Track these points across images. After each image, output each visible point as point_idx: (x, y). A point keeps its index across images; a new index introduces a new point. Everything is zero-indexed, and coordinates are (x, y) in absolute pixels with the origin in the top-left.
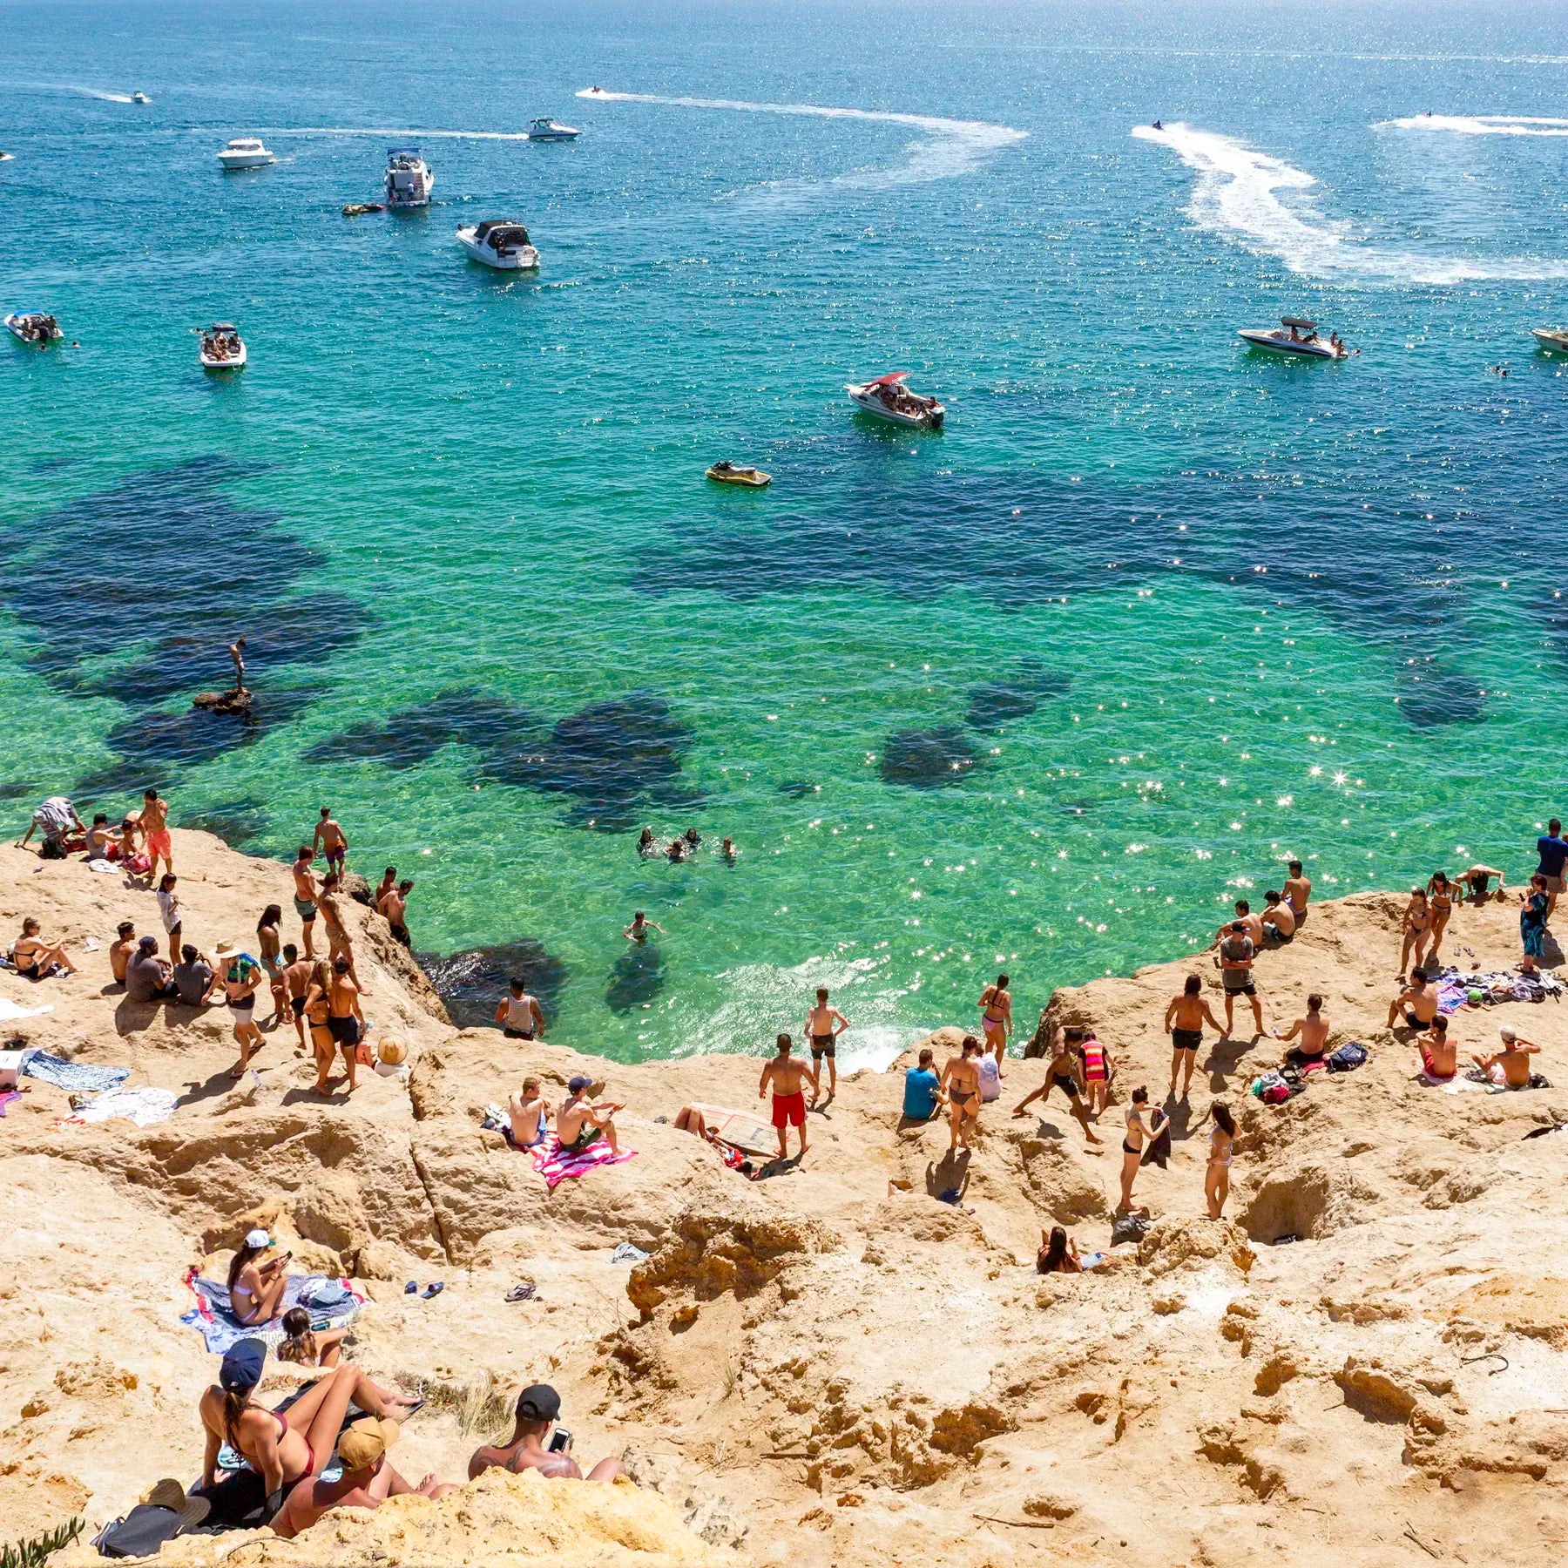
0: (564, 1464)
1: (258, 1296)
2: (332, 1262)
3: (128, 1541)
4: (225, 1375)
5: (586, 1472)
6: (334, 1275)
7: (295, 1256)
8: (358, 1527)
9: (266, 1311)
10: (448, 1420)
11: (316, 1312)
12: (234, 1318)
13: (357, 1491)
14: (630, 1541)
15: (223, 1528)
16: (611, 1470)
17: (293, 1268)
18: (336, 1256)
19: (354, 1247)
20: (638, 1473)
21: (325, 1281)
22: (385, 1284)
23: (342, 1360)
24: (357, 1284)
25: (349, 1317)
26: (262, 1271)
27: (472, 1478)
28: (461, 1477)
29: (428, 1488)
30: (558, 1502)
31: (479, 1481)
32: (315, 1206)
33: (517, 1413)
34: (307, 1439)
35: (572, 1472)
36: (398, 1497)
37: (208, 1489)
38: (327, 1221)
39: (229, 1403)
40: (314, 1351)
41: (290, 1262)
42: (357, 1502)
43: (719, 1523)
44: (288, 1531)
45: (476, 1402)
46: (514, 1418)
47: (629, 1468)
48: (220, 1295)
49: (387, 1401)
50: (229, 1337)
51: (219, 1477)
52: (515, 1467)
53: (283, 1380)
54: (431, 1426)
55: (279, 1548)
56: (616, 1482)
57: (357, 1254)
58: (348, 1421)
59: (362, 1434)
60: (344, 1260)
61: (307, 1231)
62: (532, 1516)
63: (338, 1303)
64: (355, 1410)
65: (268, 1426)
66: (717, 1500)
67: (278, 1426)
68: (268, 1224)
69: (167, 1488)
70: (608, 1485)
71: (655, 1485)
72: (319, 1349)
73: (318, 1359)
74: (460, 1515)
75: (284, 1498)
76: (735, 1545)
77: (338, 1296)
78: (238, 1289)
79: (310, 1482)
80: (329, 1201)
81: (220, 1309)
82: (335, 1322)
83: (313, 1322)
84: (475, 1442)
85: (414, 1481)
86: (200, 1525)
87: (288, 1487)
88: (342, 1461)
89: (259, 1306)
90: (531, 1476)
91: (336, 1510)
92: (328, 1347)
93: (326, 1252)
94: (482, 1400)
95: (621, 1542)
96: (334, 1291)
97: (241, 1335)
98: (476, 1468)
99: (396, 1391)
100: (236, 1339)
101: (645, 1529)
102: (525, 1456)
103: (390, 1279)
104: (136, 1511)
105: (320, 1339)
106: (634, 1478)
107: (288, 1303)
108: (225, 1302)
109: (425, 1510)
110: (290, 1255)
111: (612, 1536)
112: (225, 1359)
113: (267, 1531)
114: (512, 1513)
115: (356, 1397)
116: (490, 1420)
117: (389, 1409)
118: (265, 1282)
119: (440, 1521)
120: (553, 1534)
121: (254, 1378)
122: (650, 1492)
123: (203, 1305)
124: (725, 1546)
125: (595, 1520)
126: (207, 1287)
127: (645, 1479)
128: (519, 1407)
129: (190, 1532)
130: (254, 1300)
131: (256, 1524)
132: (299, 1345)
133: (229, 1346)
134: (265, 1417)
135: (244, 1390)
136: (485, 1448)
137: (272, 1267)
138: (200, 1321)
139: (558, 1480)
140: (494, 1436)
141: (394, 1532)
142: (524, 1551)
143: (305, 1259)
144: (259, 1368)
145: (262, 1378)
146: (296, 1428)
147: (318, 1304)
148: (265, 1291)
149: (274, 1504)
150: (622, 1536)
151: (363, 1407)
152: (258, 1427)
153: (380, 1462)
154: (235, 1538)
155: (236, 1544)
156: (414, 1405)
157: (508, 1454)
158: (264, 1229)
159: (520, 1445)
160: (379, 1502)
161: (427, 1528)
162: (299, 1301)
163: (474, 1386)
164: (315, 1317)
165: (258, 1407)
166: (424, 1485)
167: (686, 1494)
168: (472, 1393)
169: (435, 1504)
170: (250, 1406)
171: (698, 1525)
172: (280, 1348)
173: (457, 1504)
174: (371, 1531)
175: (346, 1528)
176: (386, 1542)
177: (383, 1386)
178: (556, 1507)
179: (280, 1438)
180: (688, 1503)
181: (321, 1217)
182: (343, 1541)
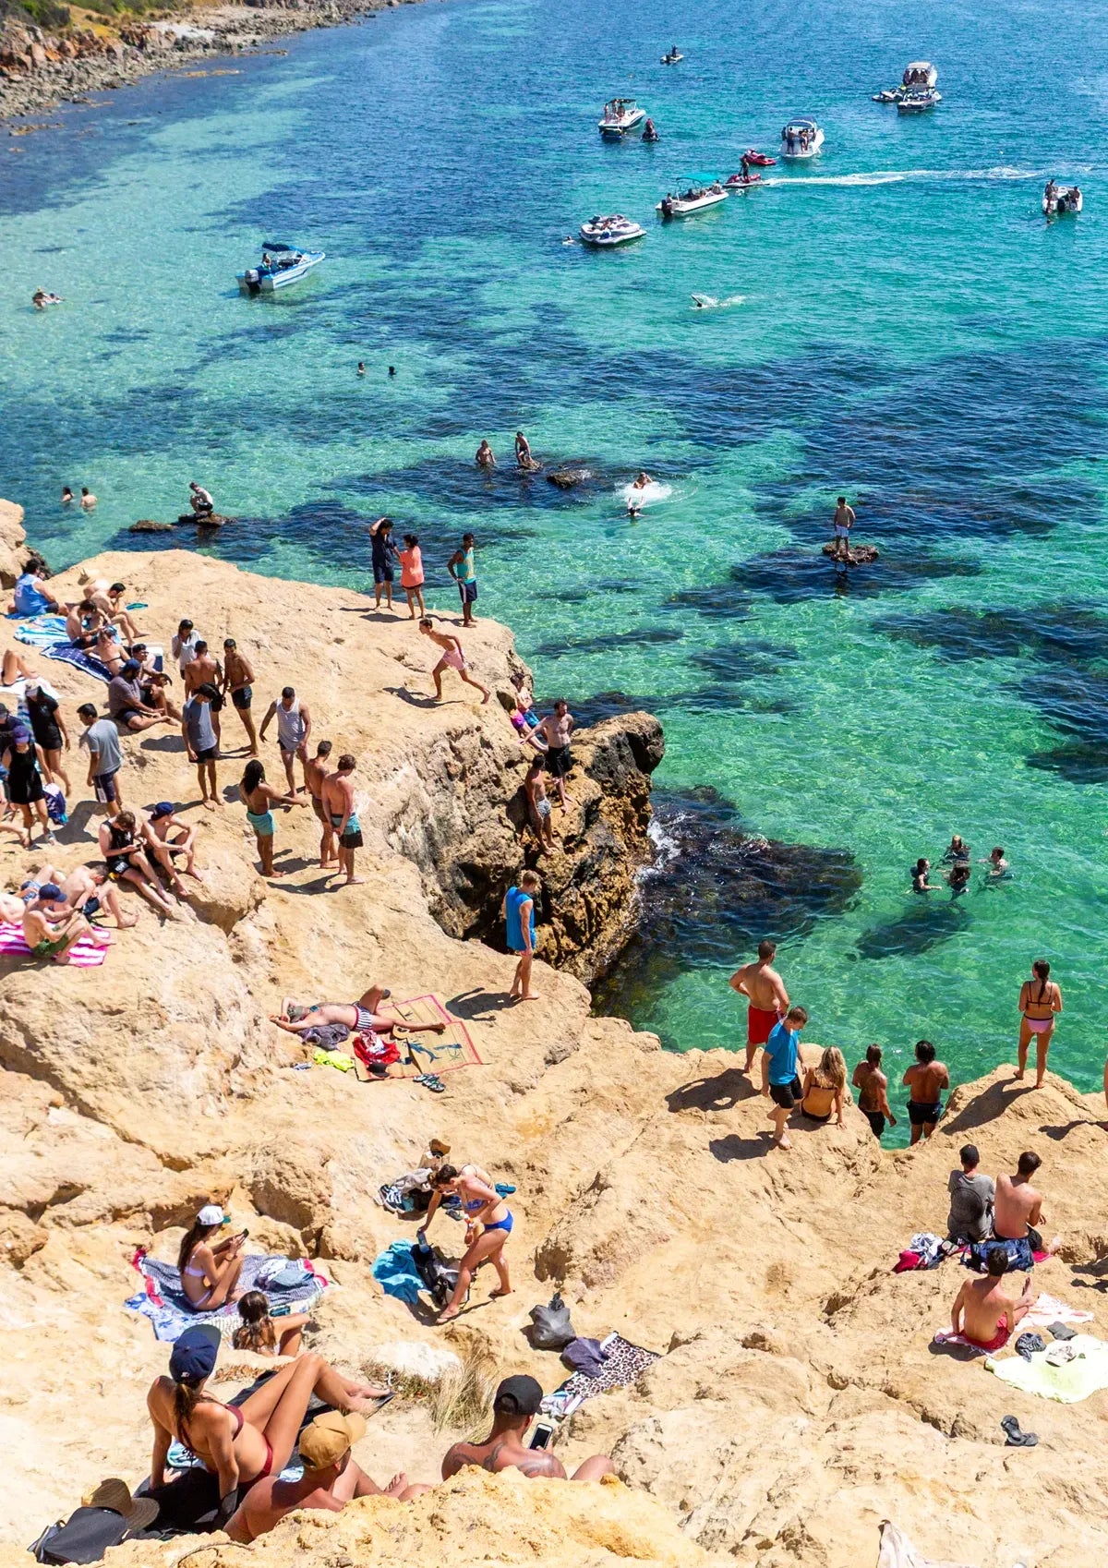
0: (546, 1462)
1: (212, 1278)
2: (293, 1241)
3: (68, 1547)
4: (176, 1365)
5: (571, 1471)
6: (294, 1256)
7: (252, 1234)
8: (321, 1531)
9: (220, 1295)
10: (420, 1414)
11: (274, 1296)
12: (186, 1303)
13: (320, 1491)
14: (619, 1547)
15: (174, 1533)
16: (599, 1469)
17: (249, 1248)
18: (297, 1234)
19: (316, 1225)
20: (628, 1472)
21: (285, 1261)
22: (350, 1265)
23: (303, 1348)
24: (320, 1265)
25: (311, 1301)
26: (217, 1251)
27: (446, 1477)
28: (433, 1476)
29: (398, 1489)
30: (541, 1504)
31: (454, 1481)
32: (274, 1180)
33: (495, 1406)
34: (266, 1434)
35: (556, 1471)
36: (365, 1499)
37: (156, 1490)
38: (287, 1195)
39: (180, 1394)
40: (272, 1338)
41: (247, 1241)
42: (321, 1504)
43: (717, 1526)
44: (245, 1536)
45: (450, 1396)
46: (492, 1412)
47: (618, 1467)
48: (171, 1277)
49: (351, 1393)
50: (179, 1323)
51: (169, 1477)
52: (493, 1466)
53: (239, 1370)
54: (401, 1420)
55: (235, 1554)
56: (604, 1482)
57: (320, 1231)
58: (310, 1415)
59: (326, 1430)
60: (306, 1239)
61: (265, 1207)
62: (512, 1520)
63: (299, 1286)
64: (318, 1403)
65: (222, 1421)
66: (714, 1502)
67: (233, 1420)
68: (221, 1200)
69: (112, 1488)
70: (596, 1485)
71: (647, 1485)
72: (278, 1336)
73: (277, 1347)
74: (433, 1519)
75: (239, 1500)
76: (734, 1551)
77: (299, 1279)
78: (190, 1270)
79: (268, 1482)
80: (289, 1174)
81: (169, 1293)
82: (296, 1307)
83: (272, 1306)
84: (449, 1438)
85: (382, 1481)
86: (148, 1529)
87: (244, 1488)
88: (303, 1459)
89: (212, 1289)
90: (510, 1475)
91: (296, 1512)
92: (289, 1334)
93: (286, 1229)
94: (457, 1393)
95: (610, 1548)
96: (296, 1272)
97: (192, 1321)
98: (451, 1466)
99: (363, 1382)
100: (187, 1325)
101: (635, 1533)
102: (504, 1454)
103: (356, 1259)
104: (78, 1515)
105: (280, 1325)
106: (623, 1477)
107: (245, 1286)
108: (176, 1285)
109: (395, 1512)
110: (246, 1233)
111: (599, 1541)
112: (176, 1347)
113: (221, 1536)
114: (489, 1516)
115: (319, 1388)
116: (466, 1414)
117: (354, 1402)
118: (219, 1263)
119: (411, 1525)
120: (535, 1539)
121: (208, 1368)
122: (641, 1493)
123: (151, 1289)
124: (723, 1551)
125: (581, 1526)
126: (156, 1268)
127: (635, 1479)
128: (498, 1400)
129: (137, 1536)
130: (207, 1283)
131: (210, 1528)
132: (255, 1332)
133: (179, 1333)
134: (219, 1411)
135: (196, 1380)
136: (460, 1445)
137: (225, 1247)
138: (148, 1306)
139: (541, 1480)
140: (470, 1431)
141: (361, 1537)
142: (503, 1557)
143: (263, 1238)
144: (213, 1358)
145: (216, 1368)
146: (253, 1422)
147: (277, 1287)
148: (219, 1273)
149: (228, 1505)
150: (611, 1541)
151: (326, 1400)
152: (211, 1422)
153: (345, 1460)
154: (186, 1543)
155: (186, 1550)
156: (383, 1397)
157: (485, 1452)
158: (218, 1204)
159: (499, 1440)
160: (344, 1504)
161: (398, 1534)
162: (256, 1283)
163: (449, 1376)
164: (274, 1302)
165: (211, 1400)
166: (393, 1486)
167: (680, 1496)
168: (445, 1386)
169: (405, 1507)
170: (203, 1399)
171: (694, 1529)
172: (236, 1334)
173: (429, 1506)
174: (334, 1537)
175: (308, 1532)
176: (352, 1548)
177: (347, 1377)
178: (538, 1509)
179: (236, 1434)
180: (683, 1505)
181: (280, 1191)
182: (304, 1547)
